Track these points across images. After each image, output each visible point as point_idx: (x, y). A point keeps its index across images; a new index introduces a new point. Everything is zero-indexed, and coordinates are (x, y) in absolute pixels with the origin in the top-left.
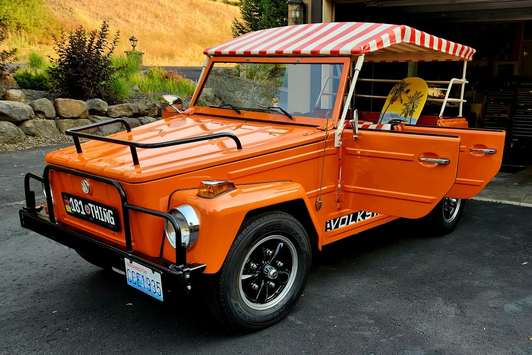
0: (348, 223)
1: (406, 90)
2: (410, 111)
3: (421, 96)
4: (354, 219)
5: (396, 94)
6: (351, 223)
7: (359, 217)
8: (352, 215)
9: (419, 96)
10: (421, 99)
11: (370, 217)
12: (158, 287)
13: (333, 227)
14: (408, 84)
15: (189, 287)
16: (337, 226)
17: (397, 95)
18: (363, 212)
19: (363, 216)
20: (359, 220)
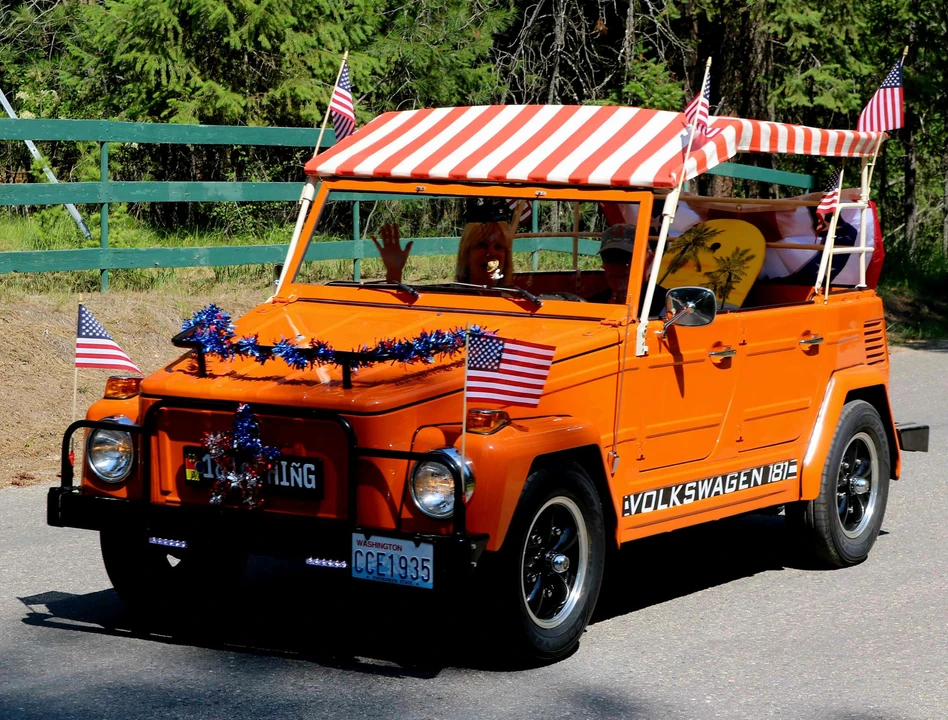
0: (655, 508)
1: (709, 244)
2: (722, 288)
3: (748, 259)
4: (666, 500)
5: (683, 252)
6: (661, 507)
7: (674, 496)
8: (662, 491)
9: (744, 258)
10: (749, 264)
11: (691, 500)
12: (424, 567)
13: (634, 510)
14: (714, 233)
15: (475, 564)
16: (639, 510)
17: (686, 254)
18: (680, 487)
19: (681, 496)
20: (674, 504)
